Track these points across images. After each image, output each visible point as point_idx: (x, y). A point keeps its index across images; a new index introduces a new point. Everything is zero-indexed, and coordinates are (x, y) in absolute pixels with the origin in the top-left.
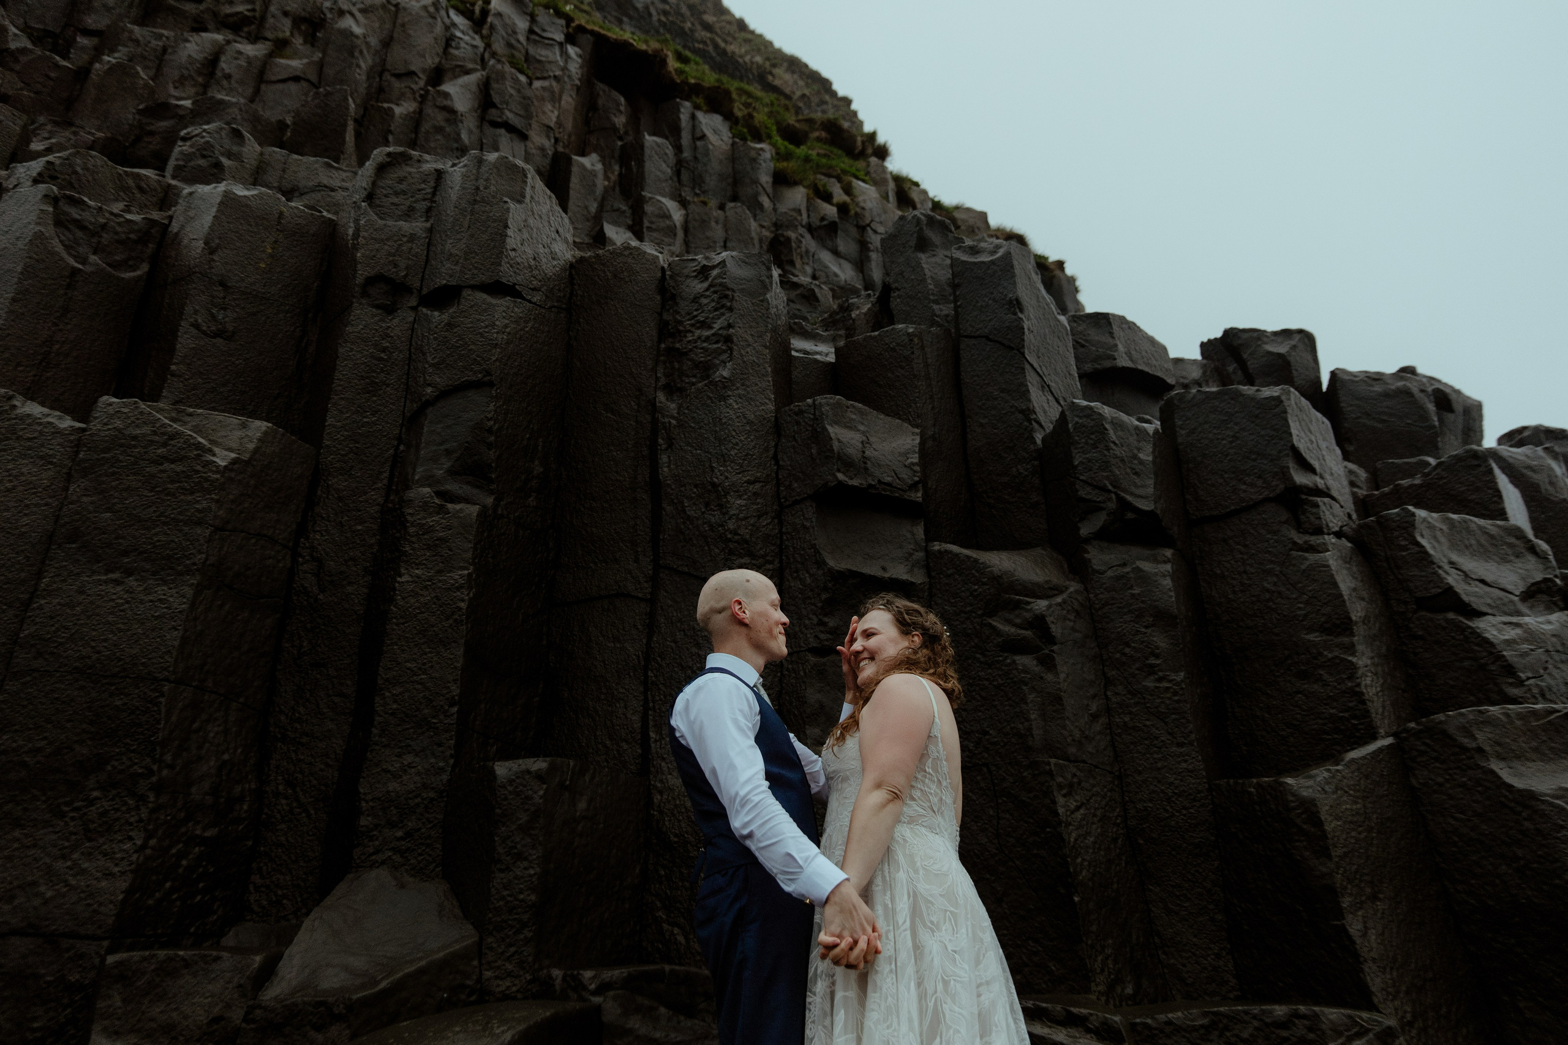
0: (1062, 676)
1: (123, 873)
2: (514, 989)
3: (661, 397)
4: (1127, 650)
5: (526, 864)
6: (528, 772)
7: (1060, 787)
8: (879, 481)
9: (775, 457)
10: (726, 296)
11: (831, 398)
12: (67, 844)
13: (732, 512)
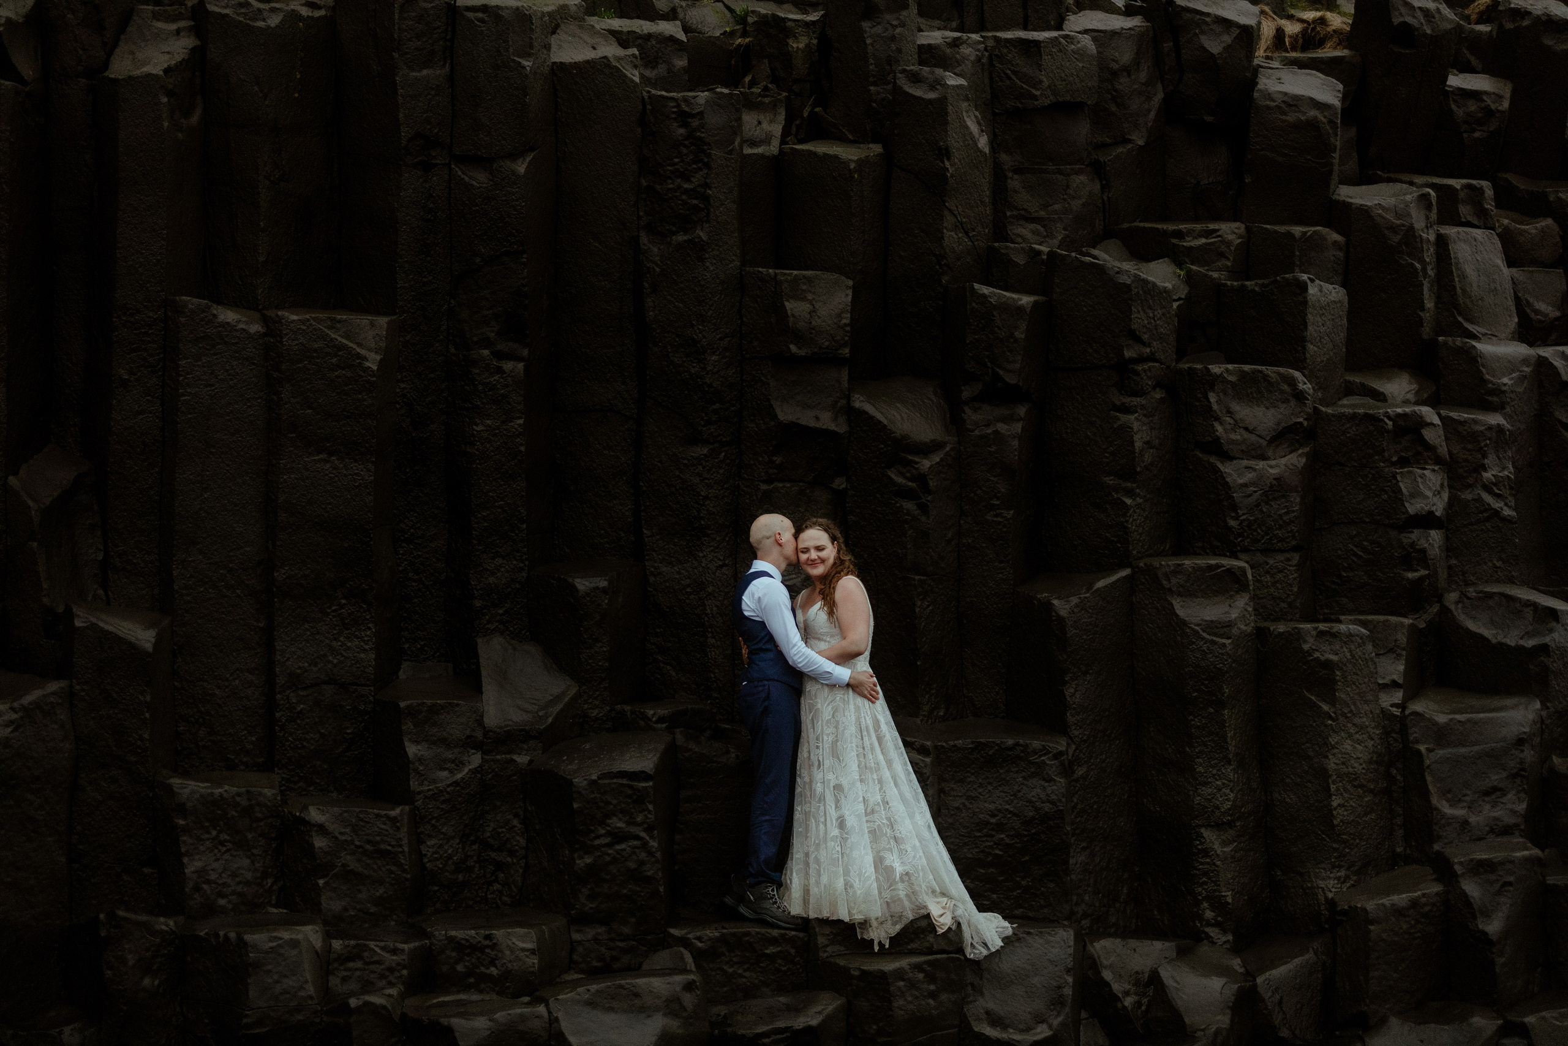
0: (932, 516)
1: (371, 649)
2: (601, 714)
3: (644, 236)
4: (979, 492)
5: (601, 644)
6: (598, 588)
7: (919, 594)
8: (820, 347)
10: (703, 150)
12: (335, 632)
13: (709, 368)
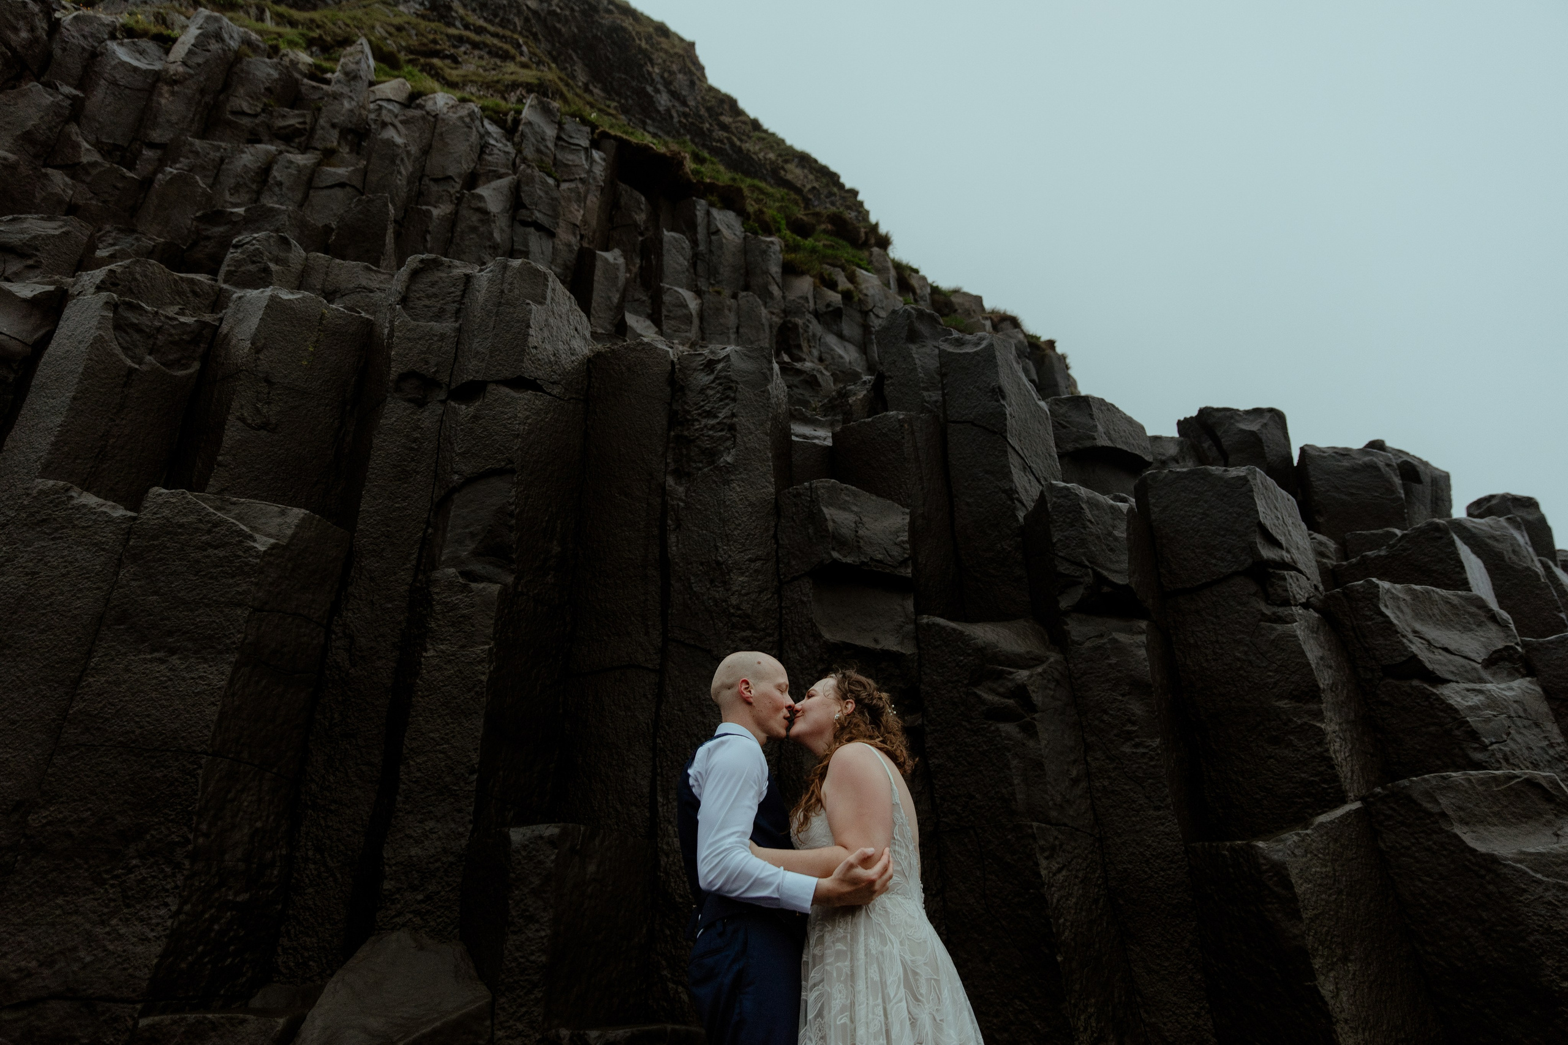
0: (1044, 743)
1: (158, 938)
3: (670, 481)
4: (1105, 717)
5: (537, 926)
6: (541, 837)
7: (1042, 849)
8: (871, 559)
9: (775, 536)
10: (730, 388)
11: (826, 482)
12: (106, 910)
13: (735, 589)
